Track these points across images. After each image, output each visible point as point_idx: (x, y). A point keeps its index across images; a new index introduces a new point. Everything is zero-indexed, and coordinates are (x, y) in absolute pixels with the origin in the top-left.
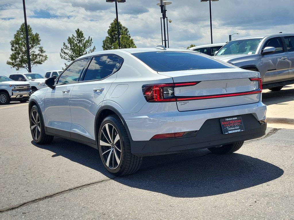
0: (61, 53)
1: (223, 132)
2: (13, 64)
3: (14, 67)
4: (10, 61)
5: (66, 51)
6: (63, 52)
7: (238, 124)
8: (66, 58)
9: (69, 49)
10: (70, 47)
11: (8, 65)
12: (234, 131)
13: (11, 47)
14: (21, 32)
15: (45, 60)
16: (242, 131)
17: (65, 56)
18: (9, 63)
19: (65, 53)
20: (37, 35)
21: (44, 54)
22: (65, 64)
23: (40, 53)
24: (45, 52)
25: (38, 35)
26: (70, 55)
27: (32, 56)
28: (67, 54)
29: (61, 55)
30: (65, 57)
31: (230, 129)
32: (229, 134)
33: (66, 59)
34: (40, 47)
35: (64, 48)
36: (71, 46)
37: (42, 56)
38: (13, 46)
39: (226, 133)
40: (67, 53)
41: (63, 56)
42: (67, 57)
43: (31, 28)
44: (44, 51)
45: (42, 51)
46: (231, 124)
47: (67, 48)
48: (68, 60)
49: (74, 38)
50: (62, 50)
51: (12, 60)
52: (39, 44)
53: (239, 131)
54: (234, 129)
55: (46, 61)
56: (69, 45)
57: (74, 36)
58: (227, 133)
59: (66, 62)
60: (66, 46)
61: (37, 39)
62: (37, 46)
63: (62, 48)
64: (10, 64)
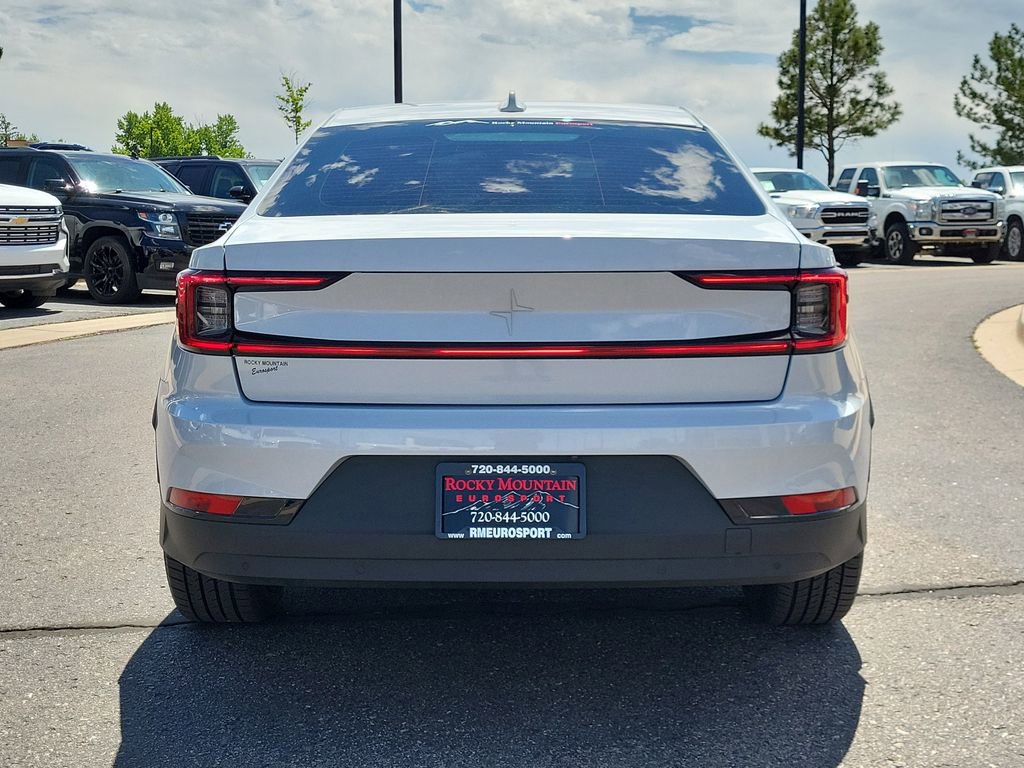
0: (961, 96)
1: (439, 529)
2: (777, 133)
3: (780, 145)
4: (772, 123)
5: (980, 88)
6: (968, 92)
7: (550, 498)
8: (975, 114)
9: (993, 79)
10: (996, 74)
11: (762, 137)
12: (503, 532)
13: (778, 74)
14: (817, 20)
15: (890, 121)
16: (559, 536)
17: (973, 106)
18: (764, 131)
19: (974, 95)
20: (872, 31)
21: (887, 100)
22: (972, 137)
23: (875, 97)
24: (891, 91)
25: (876, 29)
26: (992, 103)
27: (848, 105)
28: (983, 99)
29: (957, 104)
30: (974, 111)
31: (484, 518)
32: (467, 539)
33: (975, 120)
34: (876, 76)
35: (973, 78)
36: (999, 69)
37: (881, 105)
38: (785, 72)
39: (450, 536)
40: (984, 95)
41: (965, 106)
42: (981, 110)
43: (852, 8)
44: (890, 87)
45: (881, 89)
46: (503, 493)
47: (984, 74)
48: (983, 124)
49: (1017, 37)
50: (965, 83)
51: (779, 121)
52: (874, 63)
53: (540, 533)
54: (515, 519)
55: (895, 124)
56: (992, 66)
57: (1018, 28)
58: (456, 536)
59: (974, 128)
60: (983, 69)
61: (869, 44)
62: (868, 71)
63: (968, 78)
64: (767, 134)
